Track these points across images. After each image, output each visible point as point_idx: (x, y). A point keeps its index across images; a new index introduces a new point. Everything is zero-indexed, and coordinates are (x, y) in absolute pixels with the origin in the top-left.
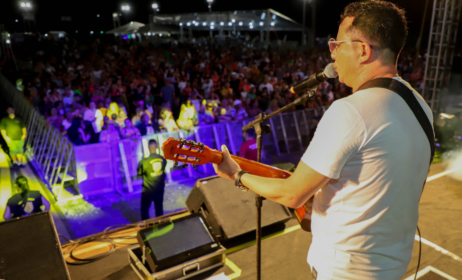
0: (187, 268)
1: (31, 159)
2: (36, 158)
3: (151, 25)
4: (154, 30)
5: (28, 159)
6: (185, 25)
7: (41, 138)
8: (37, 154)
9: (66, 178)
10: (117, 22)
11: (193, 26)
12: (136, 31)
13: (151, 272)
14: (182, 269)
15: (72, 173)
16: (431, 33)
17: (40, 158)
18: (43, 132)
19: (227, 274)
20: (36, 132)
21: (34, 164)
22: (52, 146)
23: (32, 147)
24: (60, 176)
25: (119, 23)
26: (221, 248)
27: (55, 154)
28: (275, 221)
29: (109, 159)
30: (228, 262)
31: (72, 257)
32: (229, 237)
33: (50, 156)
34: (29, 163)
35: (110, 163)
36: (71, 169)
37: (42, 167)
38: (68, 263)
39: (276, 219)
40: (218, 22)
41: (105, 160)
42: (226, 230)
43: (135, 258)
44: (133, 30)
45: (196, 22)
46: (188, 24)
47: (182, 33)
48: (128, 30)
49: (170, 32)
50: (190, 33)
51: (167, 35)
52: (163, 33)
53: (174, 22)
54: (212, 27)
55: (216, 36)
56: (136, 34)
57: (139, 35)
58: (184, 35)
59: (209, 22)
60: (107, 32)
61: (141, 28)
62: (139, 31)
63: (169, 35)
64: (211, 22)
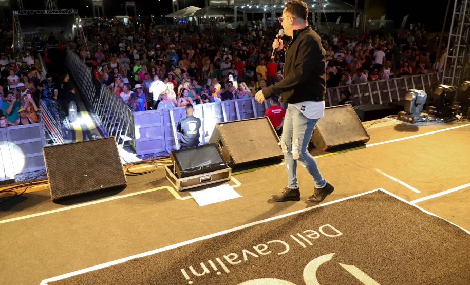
0: (203, 178)
1: (99, 125)
2: (103, 124)
3: (207, 8)
4: (210, 14)
5: (96, 125)
6: (239, 8)
7: (107, 107)
8: (103, 121)
9: (126, 138)
10: (175, 6)
11: (246, 9)
12: (193, 14)
13: (178, 178)
14: (199, 178)
15: (131, 134)
16: (454, 13)
17: (106, 124)
18: (109, 102)
19: (230, 185)
20: (102, 103)
21: (101, 129)
22: (116, 113)
23: (99, 115)
24: (122, 137)
25: (178, 7)
26: (228, 168)
27: (118, 120)
28: (273, 156)
29: (161, 124)
30: (233, 179)
31: (128, 171)
32: (236, 163)
33: (113, 122)
34: (97, 128)
35: (162, 127)
36: (130, 132)
37: (108, 131)
38: (126, 175)
39: (274, 155)
40: (270, 5)
41: (157, 124)
42: (234, 158)
43: (168, 170)
44: (191, 13)
45: (250, 5)
46: (243, 7)
47: (236, 15)
48: (186, 13)
49: (224, 15)
50: (244, 16)
51: (222, 18)
52: (218, 16)
53: (229, 5)
54: (265, 10)
55: (269, 18)
56: (193, 17)
57: (196, 18)
58: (238, 18)
59: (262, 5)
60: (166, 16)
61: (198, 11)
62: (196, 14)
63: (224, 18)
64: (265, 5)
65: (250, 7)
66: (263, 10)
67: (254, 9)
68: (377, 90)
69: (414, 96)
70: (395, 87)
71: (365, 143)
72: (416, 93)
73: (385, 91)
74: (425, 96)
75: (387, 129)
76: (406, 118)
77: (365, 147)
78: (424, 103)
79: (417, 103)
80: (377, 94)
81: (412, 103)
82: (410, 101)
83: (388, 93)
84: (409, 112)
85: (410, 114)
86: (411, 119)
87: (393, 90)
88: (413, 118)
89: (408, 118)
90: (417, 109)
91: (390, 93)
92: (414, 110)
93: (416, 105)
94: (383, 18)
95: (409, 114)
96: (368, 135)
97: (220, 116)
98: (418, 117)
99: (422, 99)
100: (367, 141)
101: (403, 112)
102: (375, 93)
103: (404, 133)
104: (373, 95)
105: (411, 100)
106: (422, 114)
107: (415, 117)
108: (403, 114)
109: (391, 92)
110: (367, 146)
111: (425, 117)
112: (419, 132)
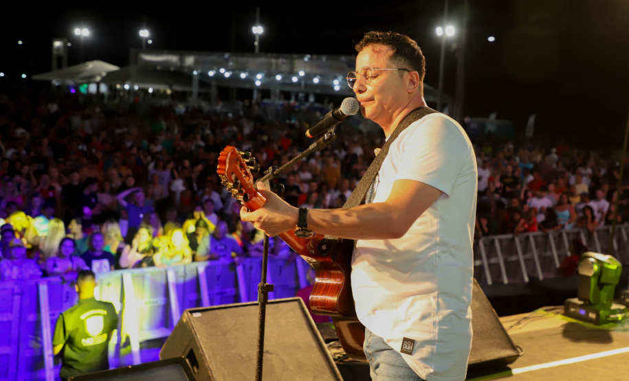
3: (132, 69)
4: (138, 82)
6: (203, 75)
10: (59, 58)
11: (219, 77)
12: (98, 79)
25: (65, 61)
29: (13, 316)
35: (15, 324)
40: (270, 75)
41: (4, 317)
44: (93, 76)
45: (227, 70)
46: (211, 73)
47: (195, 89)
48: (82, 75)
49: (170, 87)
50: (214, 91)
51: (165, 92)
52: (157, 87)
53: (182, 67)
54: (258, 83)
55: (266, 101)
56: (98, 84)
57: (103, 88)
58: (199, 94)
59: (253, 73)
60: (35, 77)
61: (110, 74)
62: (104, 80)
63: (169, 92)
64: (258, 72)
65: (227, 75)
66: (253, 82)
67: (235, 78)
68: (496, 255)
69: (596, 268)
70: (531, 251)
71: (510, 366)
72: (599, 262)
73: (514, 258)
74: (618, 268)
75: (548, 334)
76: (583, 312)
77: (511, 375)
78: (616, 282)
79: (603, 280)
80: (497, 265)
81: (593, 282)
82: (589, 278)
83: (518, 262)
84: (589, 300)
85: (590, 304)
86: (592, 316)
87: (528, 256)
88: (598, 315)
89: (587, 313)
90: (604, 294)
91: (522, 263)
92: (597, 296)
93: (601, 286)
94: (493, 116)
95: (588, 305)
96: (514, 347)
97: (160, 301)
98: (607, 313)
99: (612, 275)
100: (512, 359)
101: (576, 301)
102: (493, 261)
103: (584, 345)
104: (490, 265)
105: (591, 274)
106: (614, 306)
107: (601, 312)
108: (575, 305)
109: (526, 260)
110: (515, 371)
111: (621, 311)
112: (614, 343)
